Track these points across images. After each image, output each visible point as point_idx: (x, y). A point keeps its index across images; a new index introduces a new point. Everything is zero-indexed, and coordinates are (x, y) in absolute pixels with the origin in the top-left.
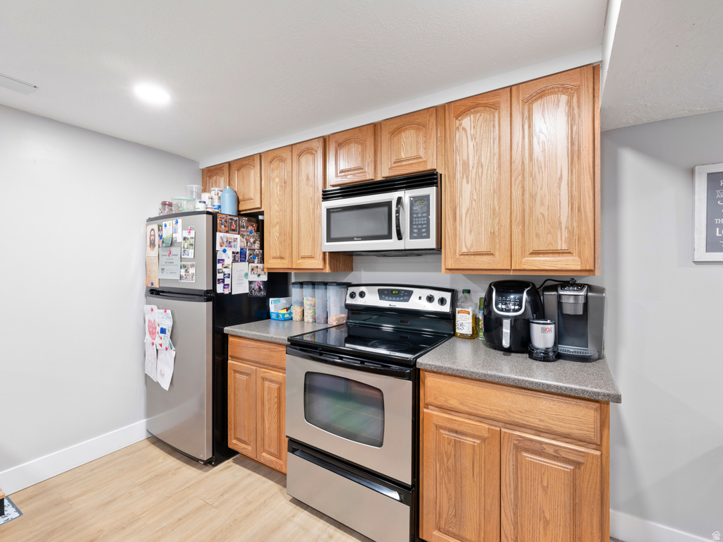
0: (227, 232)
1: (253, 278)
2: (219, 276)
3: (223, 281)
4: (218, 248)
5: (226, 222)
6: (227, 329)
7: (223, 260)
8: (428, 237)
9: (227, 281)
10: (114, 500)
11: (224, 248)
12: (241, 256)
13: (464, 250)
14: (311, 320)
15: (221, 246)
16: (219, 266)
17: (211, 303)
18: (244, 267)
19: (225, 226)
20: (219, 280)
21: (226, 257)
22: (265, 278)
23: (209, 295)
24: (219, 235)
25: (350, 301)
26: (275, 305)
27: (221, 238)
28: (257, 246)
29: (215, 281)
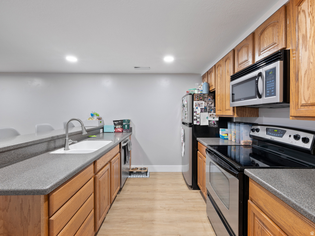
0: (198, 101)
1: (211, 119)
2: (195, 118)
3: (197, 120)
4: (194, 107)
5: (198, 97)
6: (198, 139)
7: (196, 112)
8: (275, 95)
9: (198, 120)
10: (165, 184)
11: (197, 107)
12: (204, 110)
13: (303, 102)
14: (234, 141)
15: (196, 106)
16: (195, 114)
17: (191, 128)
18: (206, 114)
19: (197, 98)
20: (194, 119)
21: (198, 111)
22: (217, 119)
23: (191, 125)
24: (195, 102)
25: (252, 133)
26: (222, 132)
27: (196, 103)
28: (213, 105)
29: (193, 120)
